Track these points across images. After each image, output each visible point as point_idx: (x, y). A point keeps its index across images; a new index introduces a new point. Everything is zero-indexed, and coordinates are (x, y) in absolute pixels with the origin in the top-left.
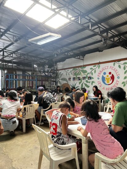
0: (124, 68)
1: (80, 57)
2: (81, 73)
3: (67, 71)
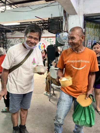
0: (50, 42)
3: (15, 40)
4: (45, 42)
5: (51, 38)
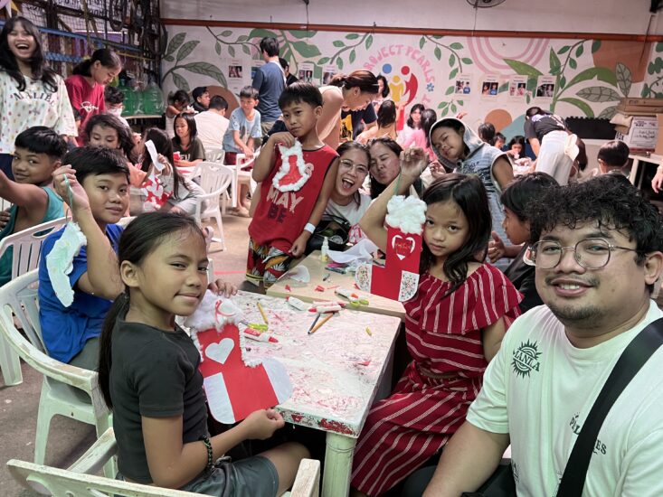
0: (452, 62)
3: (223, 34)
4: (420, 60)
5: (462, 40)
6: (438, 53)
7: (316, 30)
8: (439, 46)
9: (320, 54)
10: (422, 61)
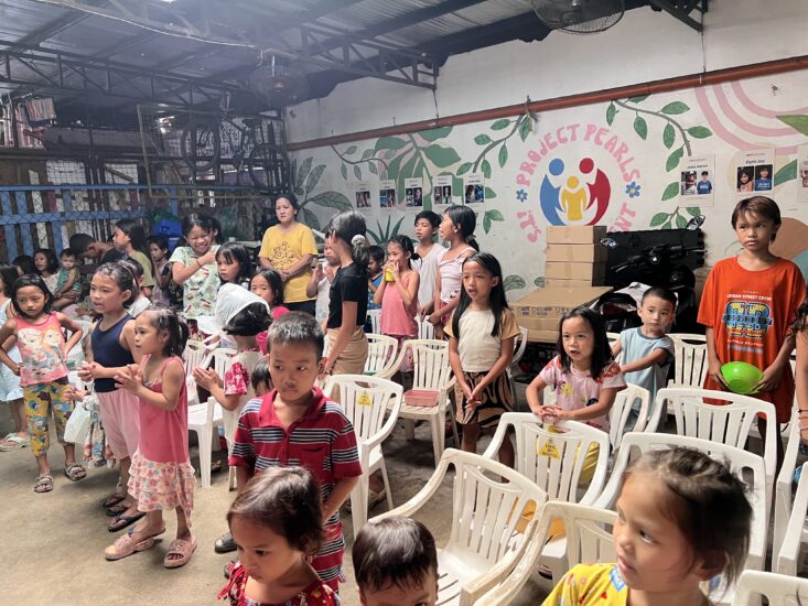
0: (668, 138)
1: (416, 72)
2: (422, 164)
3: (347, 153)
4: (610, 144)
5: (686, 96)
6: (641, 127)
7: (452, 125)
8: (640, 114)
9: (459, 159)
10: (614, 145)
